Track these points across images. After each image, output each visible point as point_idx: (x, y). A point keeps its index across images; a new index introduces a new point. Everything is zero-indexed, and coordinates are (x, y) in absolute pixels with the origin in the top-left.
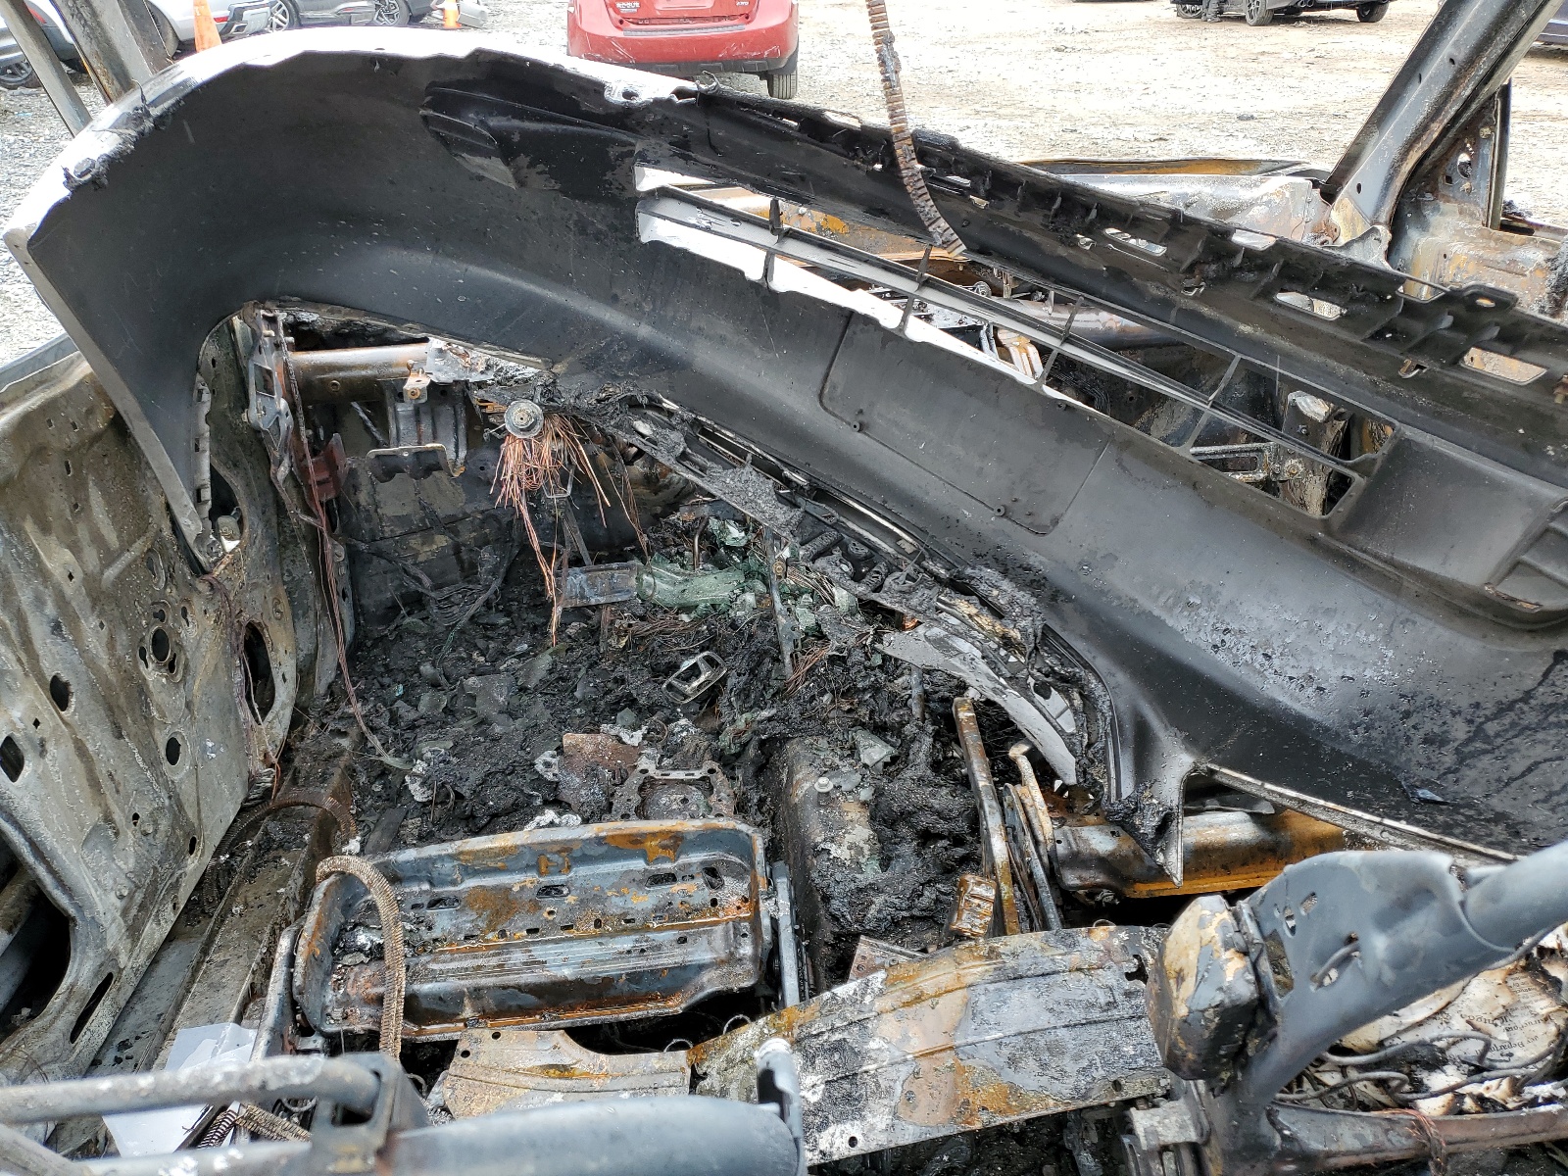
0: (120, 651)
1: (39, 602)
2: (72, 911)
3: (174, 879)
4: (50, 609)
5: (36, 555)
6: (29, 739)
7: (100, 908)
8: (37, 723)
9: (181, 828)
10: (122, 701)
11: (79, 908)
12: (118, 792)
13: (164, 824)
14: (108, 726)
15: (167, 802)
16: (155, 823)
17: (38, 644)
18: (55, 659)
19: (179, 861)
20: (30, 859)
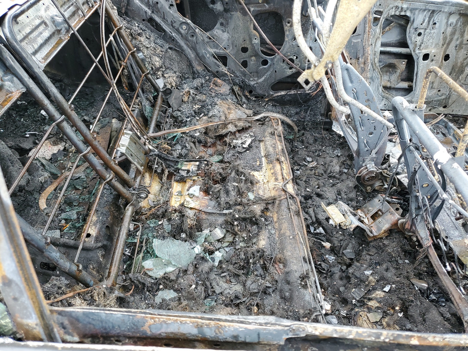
0: (465, 62)
1: (457, 39)
2: (414, 89)
3: (435, 106)
4: (458, 42)
5: (464, 31)
6: (431, 57)
7: (417, 93)
8: (435, 56)
9: (446, 101)
10: (457, 70)
11: (415, 90)
12: (440, 83)
13: (443, 97)
14: (450, 71)
15: (447, 94)
16: (442, 95)
17: (450, 46)
18: (451, 51)
19: (440, 105)
20: (415, 74)
